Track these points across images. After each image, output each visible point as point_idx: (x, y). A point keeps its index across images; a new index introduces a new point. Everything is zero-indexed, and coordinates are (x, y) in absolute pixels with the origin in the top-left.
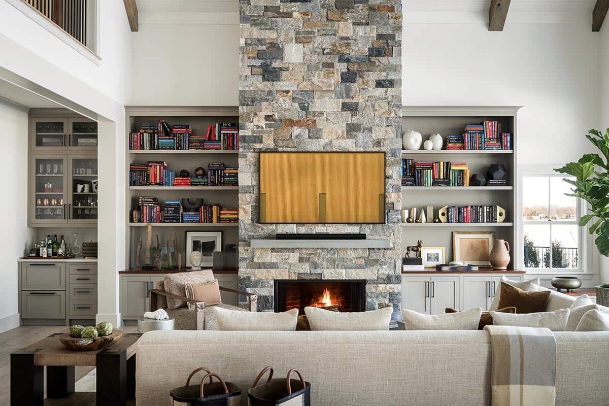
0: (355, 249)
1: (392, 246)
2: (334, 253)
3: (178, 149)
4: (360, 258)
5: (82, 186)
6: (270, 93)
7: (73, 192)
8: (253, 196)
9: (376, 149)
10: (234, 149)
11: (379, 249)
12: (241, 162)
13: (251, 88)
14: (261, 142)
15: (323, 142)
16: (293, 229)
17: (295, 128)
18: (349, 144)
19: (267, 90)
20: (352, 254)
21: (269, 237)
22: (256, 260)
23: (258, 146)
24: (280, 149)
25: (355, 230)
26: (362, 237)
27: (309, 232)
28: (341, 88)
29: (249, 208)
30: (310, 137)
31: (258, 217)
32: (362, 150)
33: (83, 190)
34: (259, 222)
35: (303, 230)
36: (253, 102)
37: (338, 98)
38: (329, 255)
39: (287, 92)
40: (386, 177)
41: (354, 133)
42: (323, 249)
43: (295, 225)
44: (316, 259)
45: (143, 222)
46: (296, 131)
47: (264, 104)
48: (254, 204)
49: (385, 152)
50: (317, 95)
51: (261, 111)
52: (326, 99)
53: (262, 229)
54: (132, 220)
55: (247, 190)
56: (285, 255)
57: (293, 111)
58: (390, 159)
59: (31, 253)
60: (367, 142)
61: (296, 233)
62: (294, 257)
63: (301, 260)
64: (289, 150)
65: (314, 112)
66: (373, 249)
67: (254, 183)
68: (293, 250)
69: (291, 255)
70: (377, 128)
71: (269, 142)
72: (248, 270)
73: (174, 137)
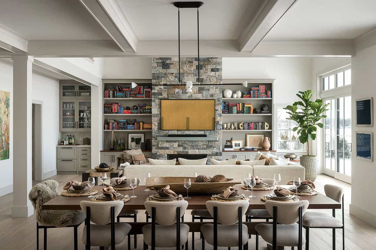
0: (202, 141)
1: (218, 140)
2: (193, 143)
3: (125, 97)
4: (204, 145)
5: (83, 114)
6: (165, 74)
7: (79, 116)
8: (158, 118)
9: (211, 98)
10: (149, 97)
11: (212, 141)
12: (153, 104)
13: (157, 72)
14: (162, 95)
15: (188, 95)
16: (176, 133)
17: (176, 89)
18: (199, 96)
19: (164, 72)
20: (201, 143)
21: (165, 136)
22: (159, 146)
23: (160, 97)
24: (170, 98)
25: (202, 133)
26: (205, 136)
27: (182, 134)
28: (196, 72)
29: (156, 123)
30: (182, 93)
31: (160, 128)
32: (205, 98)
33: (83, 115)
34: (160, 129)
35: (180, 133)
36: (158, 78)
37: (195, 76)
38: (191, 144)
39: (173, 74)
40: (216, 110)
41: (201, 91)
42: (188, 141)
43: (176, 131)
44: (185, 145)
45: (110, 129)
46: (177, 90)
47: (163, 79)
48: (158, 122)
49: (215, 100)
50: (186, 75)
51: (161, 82)
52: (190, 77)
53: (162, 133)
54: (104, 129)
55: (156, 116)
56: (172, 144)
57: (176, 81)
58: (217, 102)
59: (61, 143)
60: (207, 95)
61: (176, 134)
62: (176, 145)
63: (179, 146)
64: (174, 98)
65: (184, 82)
66: (210, 141)
67: (159, 113)
68: (175, 141)
69: (175, 143)
70: (211, 89)
71: (165, 95)
72: (156, 150)
73: (123, 92)
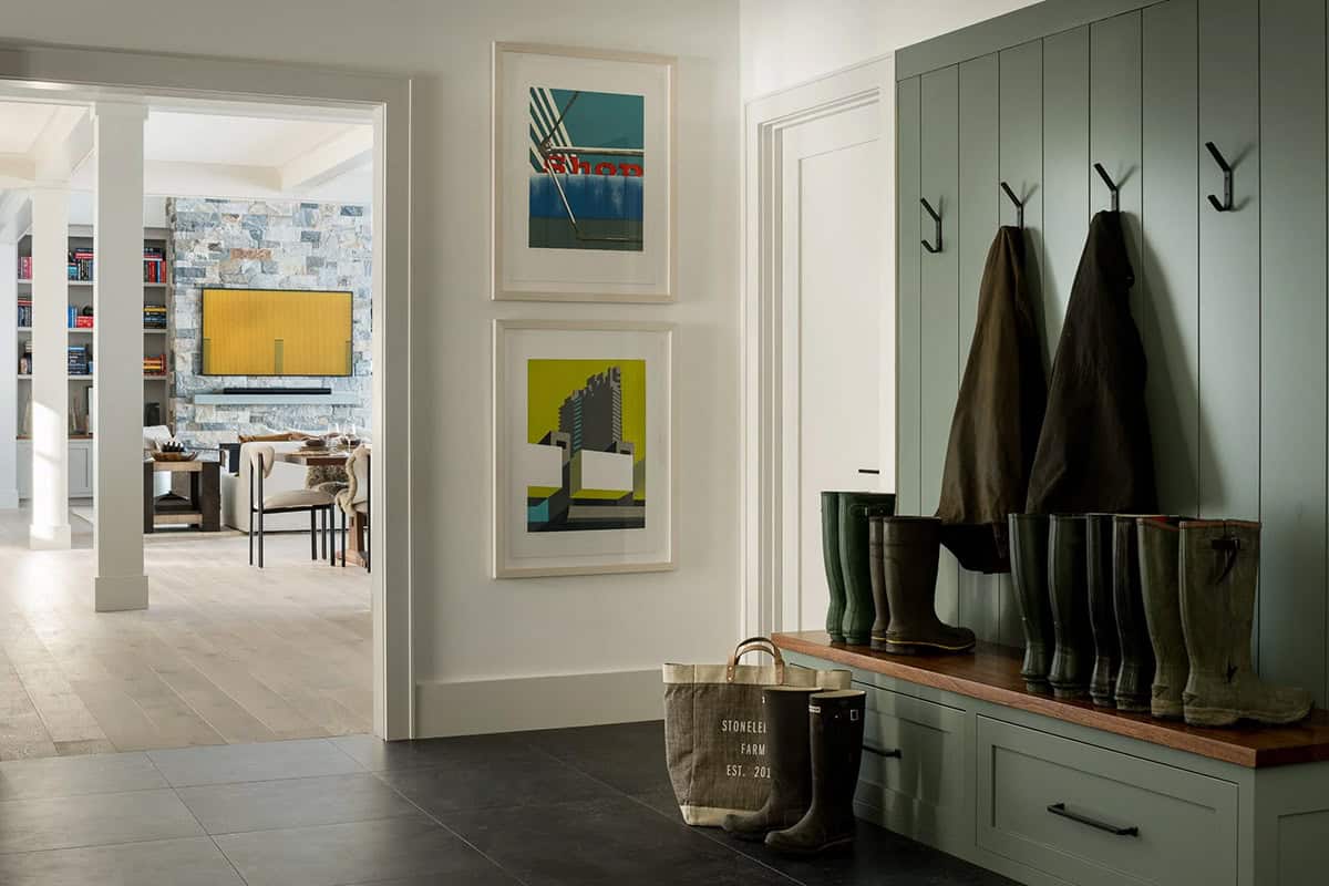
0: (317, 406)
1: (360, 403)
2: (292, 412)
3: (82, 279)
4: (323, 416)
6: (215, 216)
8: (194, 341)
9: (342, 288)
10: (156, 281)
11: (345, 406)
12: (178, 299)
13: (192, 210)
14: (204, 276)
15: (278, 277)
16: (242, 382)
17: (245, 260)
18: (309, 282)
19: (211, 213)
20: (314, 413)
21: (214, 392)
22: (197, 420)
23: (200, 281)
24: (228, 286)
25: (316, 383)
26: (327, 392)
27: (263, 386)
28: (301, 215)
29: (189, 357)
30: (263, 272)
31: (201, 368)
32: (325, 289)
34: (201, 373)
35: (255, 383)
36: (193, 226)
37: (298, 226)
38: (286, 414)
39: (236, 216)
40: (353, 322)
41: (316, 269)
42: (278, 405)
43: (245, 378)
44: (270, 419)
46: (247, 264)
47: (208, 230)
48: (195, 352)
49: (352, 293)
50: (272, 221)
51: (203, 238)
52: (283, 227)
53: (205, 382)
54: (19, 372)
55: (185, 335)
56: (234, 414)
57: (244, 240)
58: (357, 300)
60: (331, 280)
61: (246, 386)
62: (244, 416)
63: (252, 419)
64: (238, 286)
65: (269, 242)
66: (338, 406)
67: (195, 326)
68: (243, 407)
69: (240, 413)
70: (343, 264)
71: (213, 277)
72: (189, 433)
73: (77, 263)
